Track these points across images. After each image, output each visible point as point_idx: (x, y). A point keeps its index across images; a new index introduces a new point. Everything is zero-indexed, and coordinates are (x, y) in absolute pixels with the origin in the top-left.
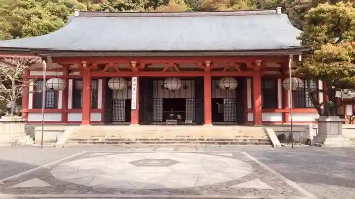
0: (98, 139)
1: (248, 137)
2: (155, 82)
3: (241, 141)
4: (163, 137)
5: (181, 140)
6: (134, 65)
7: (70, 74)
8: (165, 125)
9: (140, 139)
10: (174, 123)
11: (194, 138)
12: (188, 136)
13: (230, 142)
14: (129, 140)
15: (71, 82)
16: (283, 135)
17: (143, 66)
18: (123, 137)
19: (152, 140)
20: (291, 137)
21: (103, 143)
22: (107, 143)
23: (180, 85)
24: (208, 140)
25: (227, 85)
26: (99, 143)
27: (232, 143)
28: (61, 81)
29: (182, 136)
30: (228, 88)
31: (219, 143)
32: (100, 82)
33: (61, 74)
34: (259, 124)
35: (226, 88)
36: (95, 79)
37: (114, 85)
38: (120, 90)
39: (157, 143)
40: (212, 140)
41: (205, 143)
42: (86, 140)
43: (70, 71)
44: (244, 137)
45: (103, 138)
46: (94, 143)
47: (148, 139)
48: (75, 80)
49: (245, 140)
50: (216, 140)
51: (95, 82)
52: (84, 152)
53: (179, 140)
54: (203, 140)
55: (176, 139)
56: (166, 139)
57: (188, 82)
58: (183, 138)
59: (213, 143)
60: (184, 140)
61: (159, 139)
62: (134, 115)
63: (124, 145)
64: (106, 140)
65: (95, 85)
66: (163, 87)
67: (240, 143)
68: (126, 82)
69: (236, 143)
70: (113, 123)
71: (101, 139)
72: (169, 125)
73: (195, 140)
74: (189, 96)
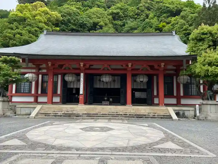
0: (58, 113)
1: (156, 113)
3: (151, 116)
4: (100, 112)
5: (112, 114)
6: (82, 65)
7: (40, 71)
8: (101, 105)
9: (85, 114)
10: (107, 104)
11: (121, 113)
12: (117, 112)
14: (78, 114)
15: (40, 76)
16: (178, 112)
17: (88, 66)
18: (74, 112)
19: (93, 114)
20: (184, 114)
21: (61, 116)
22: (64, 116)
23: (111, 79)
24: (130, 115)
25: (141, 80)
26: (59, 116)
27: (145, 117)
28: (34, 75)
29: (113, 112)
30: (143, 81)
31: (137, 117)
32: (60, 76)
33: (34, 71)
34: (162, 105)
35: (141, 81)
36: (57, 75)
37: (68, 78)
38: (72, 82)
39: (96, 116)
40: (132, 115)
41: (128, 117)
42: (50, 114)
43: (40, 69)
44: (153, 113)
45: (61, 112)
46: (55, 116)
47: (91, 114)
48: (43, 75)
49: (154, 115)
50: (135, 115)
51: (56, 76)
52: (49, 122)
53: (111, 114)
54: (127, 115)
55: (109, 114)
56: (102, 114)
57: (116, 78)
58: (114, 113)
59: (134, 117)
60: (114, 115)
61: (97, 114)
62: (81, 98)
63: (75, 117)
64: (63, 114)
65: (56, 78)
66: (100, 80)
67: (151, 118)
68: (77, 77)
69: (148, 118)
70: (67, 103)
71: (59, 113)
72: (104, 105)
73: (121, 115)
74: (116, 87)
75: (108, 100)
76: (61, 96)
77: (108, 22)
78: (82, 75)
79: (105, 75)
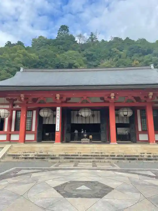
0: (29, 155)
1: (151, 153)
2: (72, 112)
3: (145, 157)
4: (81, 153)
5: (96, 156)
7: (14, 107)
8: (81, 143)
9: (63, 155)
10: (87, 142)
11: (107, 154)
12: (102, 153)
13: (137, 158)
14: (53, 156)
15: (14, 112)
17: (64, 99)
18: (49, 153)
19: (72, 155)
21: (32, 158)
22: (36, 158)
23: (90, 113)
24: (118, 156)
25: (125, 113)
26: (30, 158)
27: (139, 159)
28: (6, 111)
29: (96, 153)
30: (126, 115)
31: (128, 159)
32: (35, 112)
33: (8, 107)
34: (153, 142)
35: (124, 115)
36: (32, 110)
37: (44, 114)
38: (48, 117)
40: (122, 156)
41: (117, 159)
42: (19, 155)
43: (14, 105)
44: (147, 153)
45: (33, 154)
46: (26, 158)
47: (69, 155)
48: (17, 111)
49: (149, 156)
50: (125, 156)
51: (31, 112)
53: (94, 156)
54: (114, 156)
55: (92, 156)
56: (84, 155)
57: (95, 112)
58: (97, 154)
59: (124, 159)
60: (98, 156)
61: (78, 155)
62: (58, 135)
63: (50, 160)
64: (35, 155)
65: (31, 114)
66: (78, 115)
67: (147, 159)
68: (52, 111)
69: (142, 159)
70: (43, 141)
71: (31, 155)
72: (84, 143)
73: (107, 156)
74: (96, 122)
75: (88, 137)
76: (36, 133)
77: (82, 63)
78: (58, 109)
79: (84, 108)
